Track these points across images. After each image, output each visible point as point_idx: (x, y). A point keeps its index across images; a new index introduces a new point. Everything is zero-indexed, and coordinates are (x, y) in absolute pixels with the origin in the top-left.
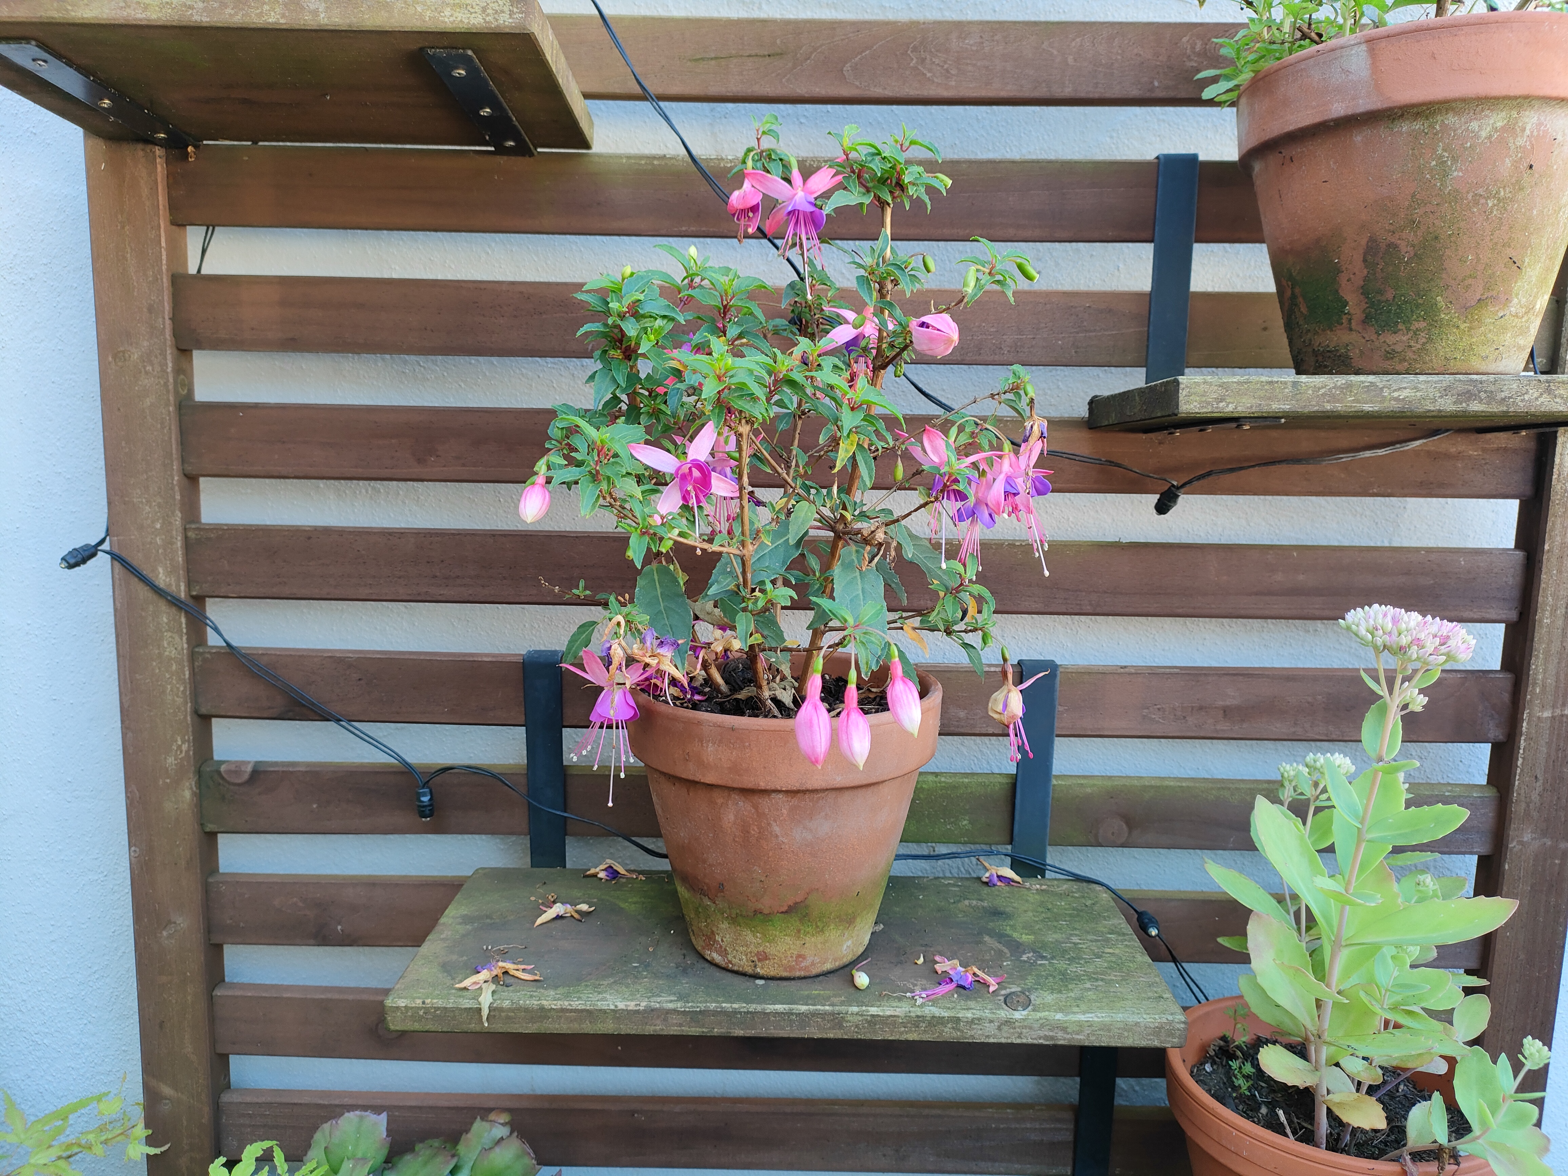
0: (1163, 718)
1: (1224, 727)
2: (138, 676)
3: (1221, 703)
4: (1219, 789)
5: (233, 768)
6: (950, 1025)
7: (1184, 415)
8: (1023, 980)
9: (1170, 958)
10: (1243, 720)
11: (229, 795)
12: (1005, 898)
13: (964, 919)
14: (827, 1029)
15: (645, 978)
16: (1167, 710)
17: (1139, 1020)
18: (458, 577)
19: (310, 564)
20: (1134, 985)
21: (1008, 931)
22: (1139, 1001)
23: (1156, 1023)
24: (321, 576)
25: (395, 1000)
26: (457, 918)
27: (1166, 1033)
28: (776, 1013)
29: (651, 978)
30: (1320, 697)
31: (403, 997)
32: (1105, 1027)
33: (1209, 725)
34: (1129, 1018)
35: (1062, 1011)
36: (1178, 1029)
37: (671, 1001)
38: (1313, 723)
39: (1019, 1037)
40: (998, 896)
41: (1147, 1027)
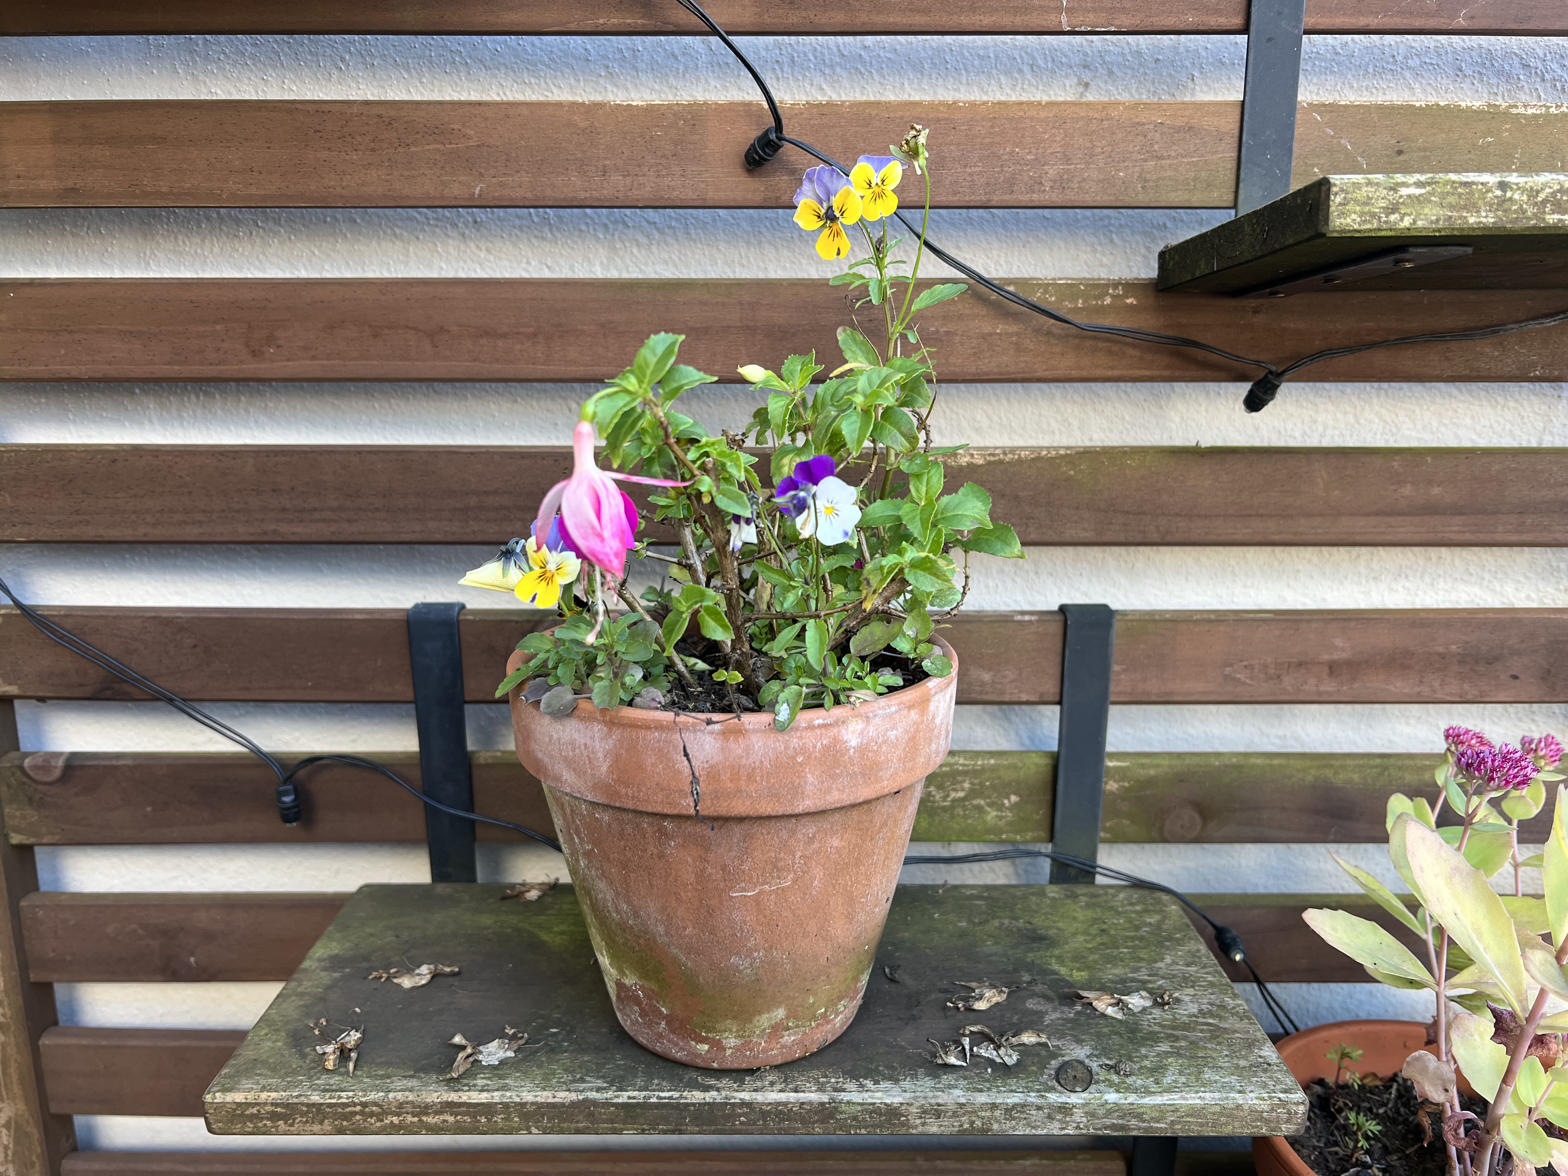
0: (1252, 678)
1: (1329, 686)
3: (1326, 657)
5: (41, 761)
6: (983, 1114)
7: (1335, 235)
8: (1079, 1042)
9: (1252, 977)
10: (1354, 679)
11: (37, 797)
12: (1045, 914)
13: (994, 949)
14: (814, 1123)
15: (566, 1051)
16: (1257, 667)
17: (1241, 1102)
18: (315, 509)
19: (118, 495)
20: (1229, 1046)
21: (1056, 967)
22: (1238, 1070)
23: (1265, 1106)
24: (134, 512)
25: (218, 1094)
26: (324, 960)
27: (1278, 1117)
28: (743, 1104)
29: (573, 1051)
30: (1454, 647)
31: (229, 1090)
32: (1194, 1112)
33: (1310, 687)
34: (1227, 1098)
35: (1136, 1091)
36: (1296, 1113)
37: (598, 1090)
38: (1443, 680)
39: (1078, 1128)
40: (1037, 912)
41: (1252, 1111)
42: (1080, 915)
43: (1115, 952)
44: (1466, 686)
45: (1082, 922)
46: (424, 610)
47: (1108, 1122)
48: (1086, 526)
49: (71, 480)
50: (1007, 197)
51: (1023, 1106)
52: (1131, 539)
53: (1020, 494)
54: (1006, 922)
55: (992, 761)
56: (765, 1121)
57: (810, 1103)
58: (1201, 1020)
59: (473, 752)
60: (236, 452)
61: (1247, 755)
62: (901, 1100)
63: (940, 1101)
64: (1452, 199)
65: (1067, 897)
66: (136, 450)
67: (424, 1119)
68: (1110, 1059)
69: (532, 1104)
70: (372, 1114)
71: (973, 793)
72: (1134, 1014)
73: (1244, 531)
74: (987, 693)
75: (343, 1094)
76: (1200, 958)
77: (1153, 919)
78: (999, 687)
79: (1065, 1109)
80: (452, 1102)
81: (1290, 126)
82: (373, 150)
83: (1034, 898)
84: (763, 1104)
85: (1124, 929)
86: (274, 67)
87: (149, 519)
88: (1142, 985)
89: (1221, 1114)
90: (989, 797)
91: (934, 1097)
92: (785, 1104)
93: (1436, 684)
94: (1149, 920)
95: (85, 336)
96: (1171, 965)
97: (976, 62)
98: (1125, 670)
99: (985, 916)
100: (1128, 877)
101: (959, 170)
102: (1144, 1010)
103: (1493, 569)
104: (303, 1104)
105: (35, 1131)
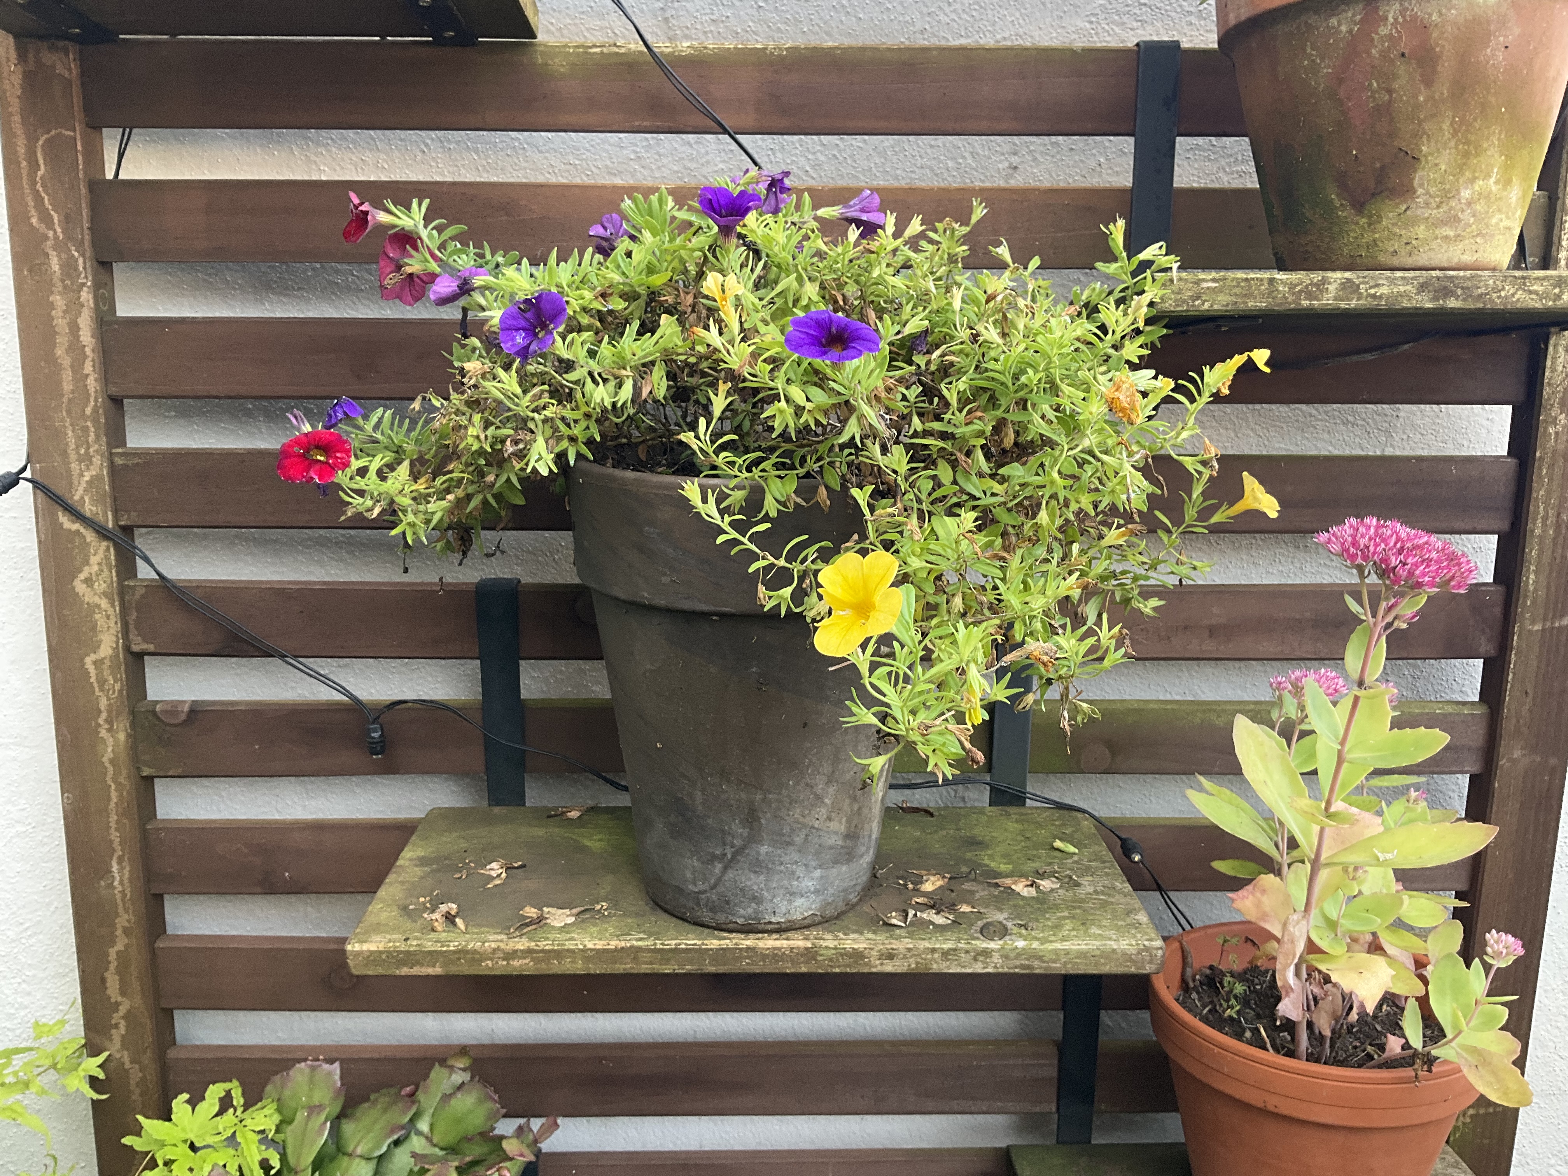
0: (1147, 639)
1: (1210, 647)
2: (66, 612)
3: (1206, 622)
4: (1204, 711)
5: (169, 707)
6: (925, 955)
8: (1000, 910)
9: (1155, 889)
10: (1229, 640)
11: (166, 736)
12: (983, 827)
13: (942, 850)
14: (800, 961)
17: (1115, 947)
19: (245, 489)
20: (1113, 912)
21: (986, 861)
22: (1117, 928)
23: (1133, 949)
24: (257, 503)
25: (356, 945)
26: (414, 860)
27: (1141, 957)
30: (1308, 614)
31: (364, 942)
32: (1080, 953)
33: (1194, 647)
34: (1105, 945)
35: (1038, 940)
36: (1156, 955)
37: (641, 940)
38: (1300, 641)
40: (976, 825)
41: (1123, 953)
42: (1010, 827)
43: (1035, 852)
44: (1319, 646)
45: (1011, 832)
46: (489, 583)
47: (1017, 962)
49: (207, 477)
51: (955, 949)
54: (952, 832)
57: (798, 947)
58: (1094, 896)
62: (864, 946)
63: (893, 946)
64: (1237, 290)
65: (1001, 815)
67: (514, 960)
68: (1022, 920)
72: (1044, 893)
75: (451, 944)
76: (1101, 856)
79: (986, 953)
80: (533, 948)
83: (975, 816)
86: (373, 151)
88: (1053, 874)
89: (1099, 955)
91: (890, 943)
92: (779, 949)
93: (1295, 644)
94: (1064, 830)
95: (223, 363)
99: (935, 828)
100: (1052, 801)
102: (1052, 890)
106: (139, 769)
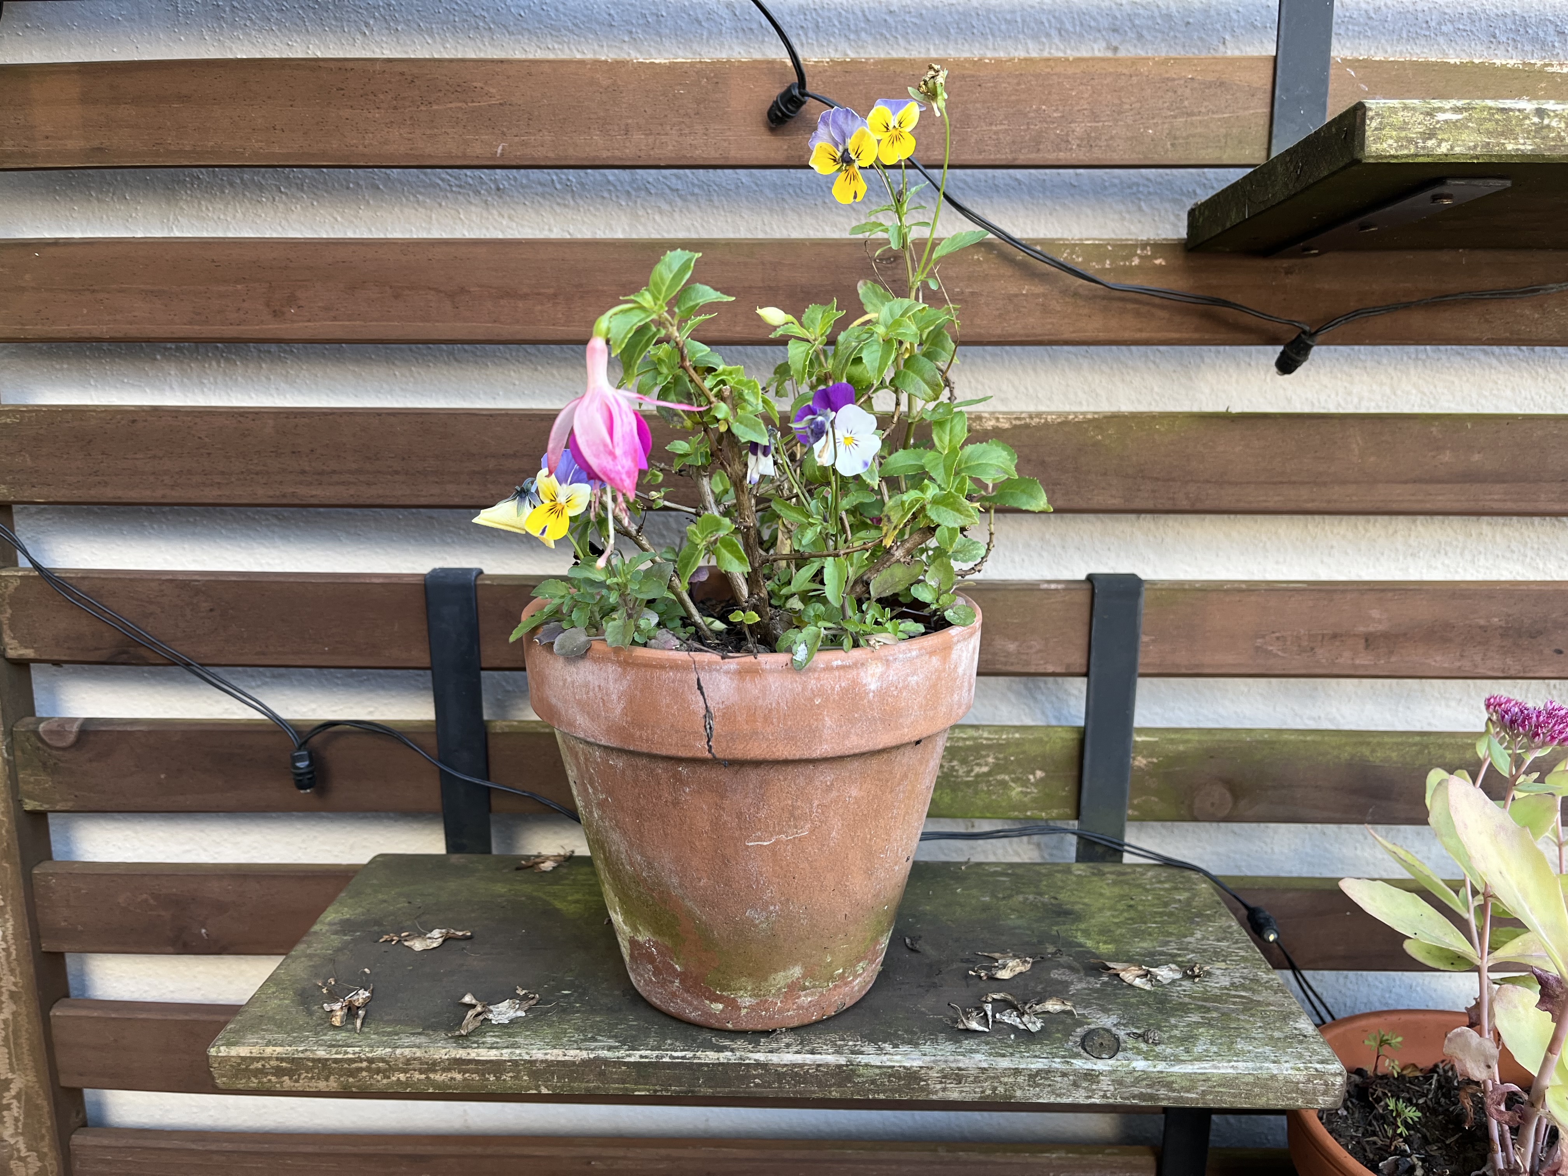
0: (1284, 650)
1: (1365, 660)
3: (1361, 629)
4: (1355, 744)
5: (54, 726)
6: (1006, 1080)
7: (1371, 161)
8: (1106, 1010)
9: (1287, 964)
10: (1391, 653)
11: (52, 762)
12: (1071, 891)
13: (1019, 922)
14: (831, 1086)
15: (578, 1012)
16: (1289, 639)
17: (1275, 1072)
18: (334, 472)
19: (137, 456)
20: (1263, 1017)
22: (1273, 1041)
23: (1300, 1076)
24: (154, 473)
25: (222, 1048)
26: (335, 924)
27: (1314, 1089)
28: (758, 1065)
29: (584, 1012)
30: (1496, 620)
31: (235, 1044)
32: (1227, 1082)
33: (1345, 659)
34: (1261, 1068)
35: (1165, 1059)
36: (1333, 1085)
37: (610, 1048)
38: (1485, 655)
39: (1104, 1096)
40: (1062, 888)
41: (1287, 1081)
42: (1107, 892)
43: (1143, 927)
44: (1509, 661)
45: (1108, 898)
46: (442, 574)
47: (1136, 1090)
48: (1114, 492)
49: (90, 441)
50: (1033, 156)
51: (1048, 1072)
52: (1160, 507)
53: (1047, 459)
54: (1031, 897)
55: (1017, 735)
56: (780, 1083)
57: (827, 1065)
58: (1233, 993)
59: (488, 721)
60: (257, 413)
61: (1280, 731)
62: (921, 1064)
63: (961, 1065)
64: (1490, 126)
65: (1093, 874)
66: (155, 410)
67: (432, 1076)
68: (1138, 1028)
69: (542, 1061)
70: (378, 1071)
71: (997, 768)
72: (1163, 986)
73: (1276, 498)
74: (1012, 664)
75: (350, 1050)
76: (1231, 933)
77: (1183, 896)
78: (1024, 657)
79: (1091, 1077)
80: (460, 1059)
81: (1323, 82)
82: (395, 108)
83: (1059, 875)
84: (779, 1065)
85: (1153, 905)
86: (299, 33)
87: (167, 479)
88: (1172, 959)
89: (1255, 1085)
90: (1014, 772)
92: (801, 1066)
93: (1478, 658)
94: (1178, 897)
95: (107, 296)
96: (1202, 939)
97: (1003, 27)
98: (1153, 641)
99: (1009, 892)
100: (1158, 856)
101: (985, 128)
102: (1174, 982)
103: (1536, 546)
104: (308, 1059)
105: (45, 1103)
106: (20, 802)
